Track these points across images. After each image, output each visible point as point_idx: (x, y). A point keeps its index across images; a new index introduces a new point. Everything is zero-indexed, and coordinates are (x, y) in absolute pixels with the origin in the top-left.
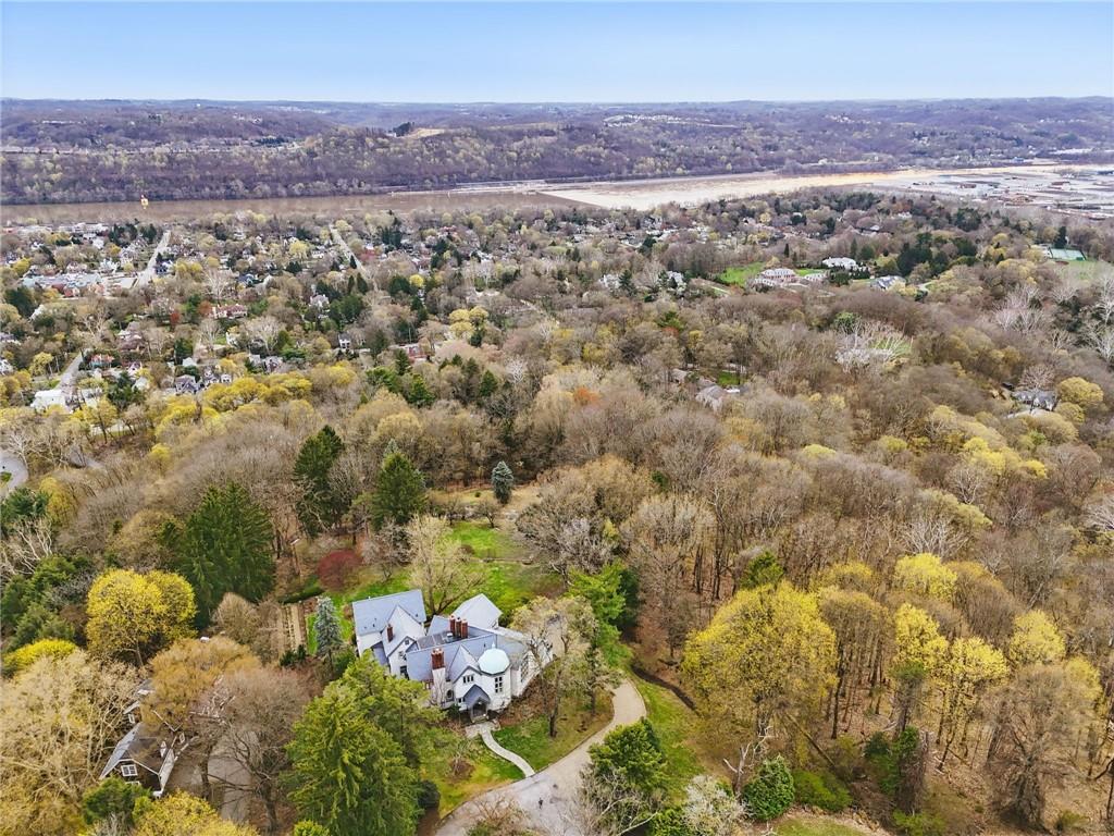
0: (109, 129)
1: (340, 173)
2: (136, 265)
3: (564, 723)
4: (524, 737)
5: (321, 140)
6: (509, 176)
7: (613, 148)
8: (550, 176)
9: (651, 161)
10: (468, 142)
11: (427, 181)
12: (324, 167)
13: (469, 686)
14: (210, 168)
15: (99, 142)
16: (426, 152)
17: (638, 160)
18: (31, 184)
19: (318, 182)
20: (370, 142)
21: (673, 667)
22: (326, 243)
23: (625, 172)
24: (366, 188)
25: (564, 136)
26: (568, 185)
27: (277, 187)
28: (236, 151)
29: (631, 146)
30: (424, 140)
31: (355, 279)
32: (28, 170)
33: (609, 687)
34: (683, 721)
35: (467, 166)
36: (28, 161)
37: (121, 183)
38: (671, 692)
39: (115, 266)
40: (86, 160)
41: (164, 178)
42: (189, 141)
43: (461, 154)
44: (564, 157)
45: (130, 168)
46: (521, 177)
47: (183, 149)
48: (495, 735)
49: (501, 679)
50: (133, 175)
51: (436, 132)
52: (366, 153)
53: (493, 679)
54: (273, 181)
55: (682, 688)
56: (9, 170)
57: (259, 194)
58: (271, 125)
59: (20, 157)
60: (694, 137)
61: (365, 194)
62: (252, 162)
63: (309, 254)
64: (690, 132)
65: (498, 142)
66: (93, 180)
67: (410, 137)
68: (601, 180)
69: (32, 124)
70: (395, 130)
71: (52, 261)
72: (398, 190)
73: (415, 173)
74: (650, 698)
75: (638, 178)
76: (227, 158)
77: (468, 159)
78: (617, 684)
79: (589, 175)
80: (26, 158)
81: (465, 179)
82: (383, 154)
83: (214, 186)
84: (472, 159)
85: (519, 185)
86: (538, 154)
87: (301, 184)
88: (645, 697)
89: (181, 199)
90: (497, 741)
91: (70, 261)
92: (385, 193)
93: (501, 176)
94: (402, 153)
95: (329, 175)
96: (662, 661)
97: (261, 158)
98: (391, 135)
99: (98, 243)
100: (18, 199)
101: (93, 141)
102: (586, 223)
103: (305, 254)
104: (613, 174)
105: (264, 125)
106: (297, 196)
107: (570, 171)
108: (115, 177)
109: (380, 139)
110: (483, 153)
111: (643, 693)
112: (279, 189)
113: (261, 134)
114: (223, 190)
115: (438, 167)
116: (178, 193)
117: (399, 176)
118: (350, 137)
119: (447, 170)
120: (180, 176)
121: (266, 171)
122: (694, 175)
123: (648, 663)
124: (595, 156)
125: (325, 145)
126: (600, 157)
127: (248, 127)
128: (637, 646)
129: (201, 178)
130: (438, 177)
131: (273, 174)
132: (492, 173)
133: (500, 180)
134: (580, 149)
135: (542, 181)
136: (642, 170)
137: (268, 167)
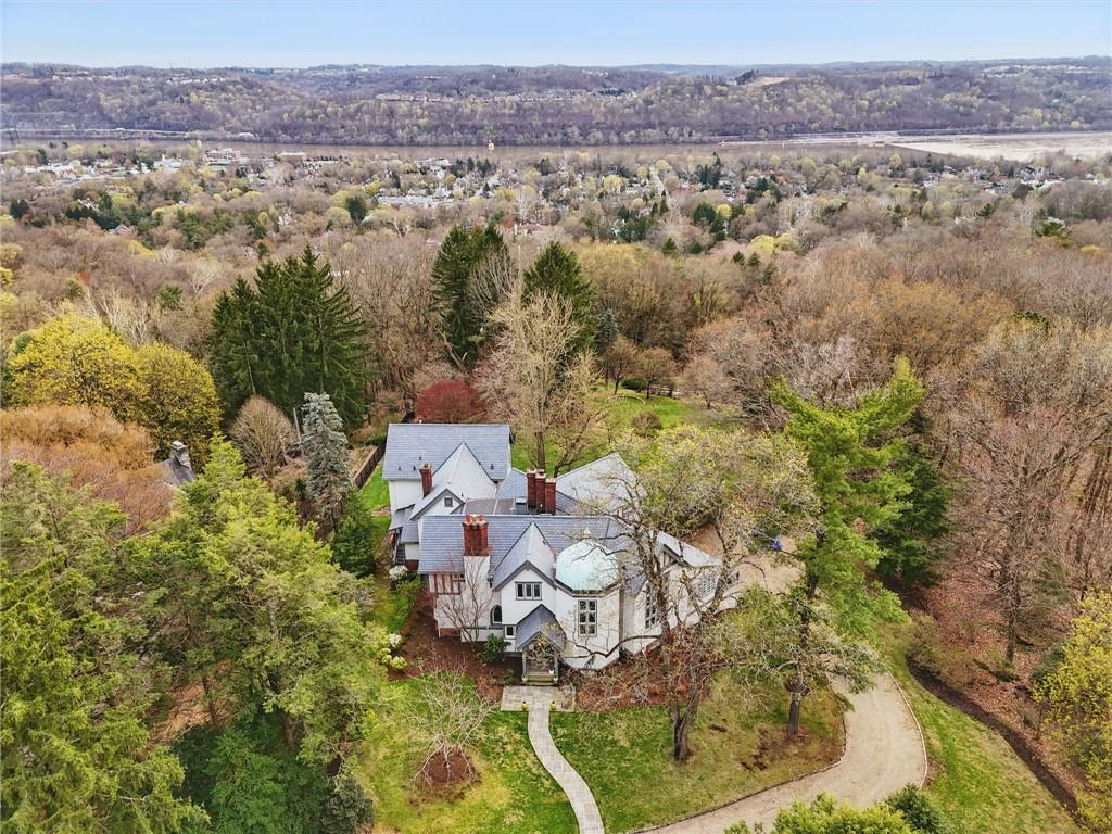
0: (474, 82)
1: (672, 121)
2: (464, 193)
3: (716, 738)
4: (614, 742)
5: (659, 88)
6: (856, 127)
7: (991, 98)
8: (905, 128)
9: (1038, 112)
10: (814, 89)
11: (763, 131)
12: (659, 115)
13: (529, 605)
14: (552, 116)
15: (463, 93)
16: (766, 101)
17: (1021, 111)
18: (403, 128)
19: (650, 130)
20: (708, 90)
21: (1010, 686)
22: (643, 181)
23: (1001, 124)
24: (696, 136)
25: (930, 84)
26: (925, 138)
27: (609, 134)
28: (577, 99)
29: (1013, 95)
30: (765, 88)
31: (659, 207)
32: (403, 116)
33: (840, 686)
34: (1027, 818)
35: (809, 115)
36: (403, 107)
37: (475, 129)
38: (1000, 738)
39: (447, 193)
40: (448, 107)
41: (510, 125)
42: (539, 92)
43: (804, 103)
44: (926, 106)
45: (484, 115)
46: (870, 128)
47: (530, 98)
48: (557, 720)
49: (592, 605)
50: (486, 122)
51: (781, 80)
52: (702, 101)
53: (576, 601)
54: (607, 128)
55: (1028, 735)
56: (388, 116)
57: (593, 141)
58: (615, 78)
59: (398, 104)
60: (1101, 88)
61: (695, 143)
62: (591, 110)
63: (623, 189)
64: (1098, 82)
65: (849, 90)
66: (452, 126)
67: (751, 86)
68: (969, 132)
69: (414, 80)
70: (737, 79)
71: (398, 185)
72: (730, 140)
73: (750, 122)
74: (943, 737)
75: (1017, 131)
76: (569, 105)
77: (811, 108)
78: (860, 685)
79: (954, 126)
80: (402, 105)
81: (804, 129)
82: (720, 103)
83: (552, 132)
84: (816, 108)
85: (865, 137)
86: (894, 103)
87: (633, 132)
88: (932, 732)
89: (522, 145)
90: (554, 733)
91: (411, 186)
92: (716, 143)
93: (846, 127)
94: (740, 101)
95: (661, 124)
96: (984, 667)
97: (599, 106)
98: (731, 83)
99: (441, 175)
100: (392, 141)
101: (459, 93)
102: (942, 171)
103: (619, 189)
104: (985, 127)
105: (609, 78)
106: (628, 144)
107: (930, 122)
108: (470, 123)
109: (719, 87)
110: (829, 101)
111: (925, 723)
112: (611, 136)
113: (605, 87)
114: (560, 136)
115: (777, 116)
116: (520, 138)
117: (733, 126)
118: (688, 85)
119: (785, 120)
120: (524, 123)
121: (603, 119)
122: (1095, 130)
123: (948, 660)
124: (964, 105)
125: (662, 93)
126: (972, 106)
127: (594, 80)
128: (927, 619)
129: (542, 125)
130: (775, 127)
131: (608, 122)
132: (837, 123)
133: (844, 131)
134: (947, 97)
135: (892, 132)
136: (1026, 122)
137: (604, 115)
